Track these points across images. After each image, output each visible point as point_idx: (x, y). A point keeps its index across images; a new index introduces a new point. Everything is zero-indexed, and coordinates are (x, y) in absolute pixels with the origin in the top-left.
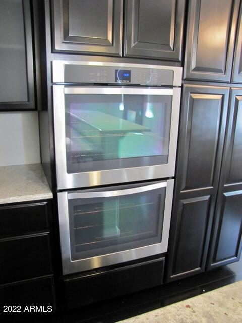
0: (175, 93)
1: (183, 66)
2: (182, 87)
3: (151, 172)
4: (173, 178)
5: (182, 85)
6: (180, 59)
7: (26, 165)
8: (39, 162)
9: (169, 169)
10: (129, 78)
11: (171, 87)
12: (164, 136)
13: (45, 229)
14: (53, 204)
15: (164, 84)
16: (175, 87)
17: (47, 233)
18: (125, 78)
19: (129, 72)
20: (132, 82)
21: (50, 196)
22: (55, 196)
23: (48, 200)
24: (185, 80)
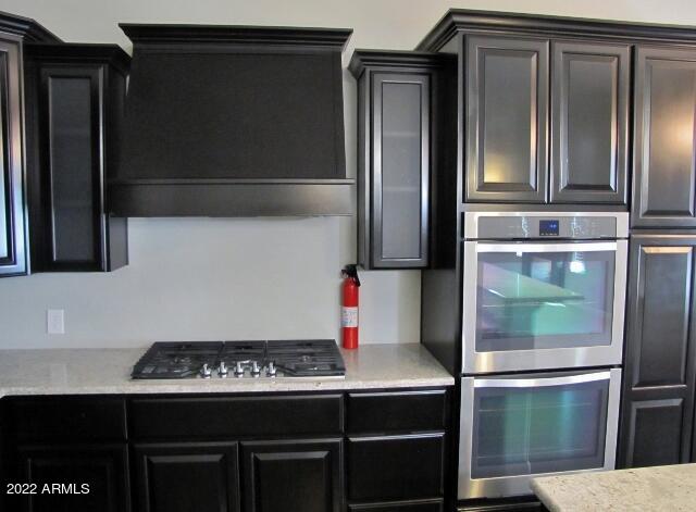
0: (620, 248)
1: (629, 210)
2: (629, 239)
4: (620, 366)
5: (630, 235)
6: (625, 201)
7: (400, 345)
8: (419, 341)
9: (614, 353)
10: (556, 231)
11: (614, 239)
12: (605, 309)
13: (436, 428)
14: (454, 393)
15: (603, 236)
16: (619, 239)
17: (441, 434)
18: (549, 232)
19: (557, 223)
20: (561, 236)
21: (451, 381)
22: (458, 382)
23: (448, 388)
24: (633, 228)
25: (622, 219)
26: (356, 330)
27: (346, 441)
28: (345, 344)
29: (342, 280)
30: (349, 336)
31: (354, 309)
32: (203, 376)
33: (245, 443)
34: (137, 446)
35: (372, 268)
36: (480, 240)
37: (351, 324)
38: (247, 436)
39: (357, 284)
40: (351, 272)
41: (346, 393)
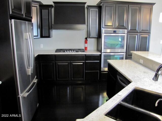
0: (126, 35)
3: (119, 51)
4: (125, 52)
6: (126, 28)
9: (125, 50)
10: (116, 32)
11: (125, 34)
13: (98, 60)
14: (101, 55)
15: (123, 33)
17: (99, 61)
18: (115, 32)
19: (116, 31)
20: (117, 33)
21: (100, 53)
22: (101, 53)
23: (100, 54)
24: (128, 32)
25: (126, 31)
26: (87, 47)
27: (85, 62)
28: (85, 49)
29: (85, 40)
30: (86, 48)
31: (86, 44)
32: (65, 52)
33: (71, 62)
34: (56, 62)
35: (89, 38)
36: (105, 33)
37: (86, 46)
38: (71, 61)
39: (87, 40)
40: (86, 38)
41: (85, 55)
